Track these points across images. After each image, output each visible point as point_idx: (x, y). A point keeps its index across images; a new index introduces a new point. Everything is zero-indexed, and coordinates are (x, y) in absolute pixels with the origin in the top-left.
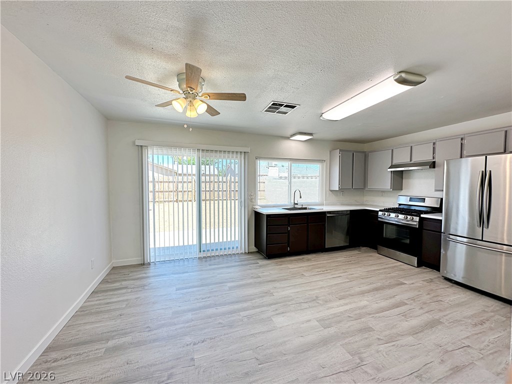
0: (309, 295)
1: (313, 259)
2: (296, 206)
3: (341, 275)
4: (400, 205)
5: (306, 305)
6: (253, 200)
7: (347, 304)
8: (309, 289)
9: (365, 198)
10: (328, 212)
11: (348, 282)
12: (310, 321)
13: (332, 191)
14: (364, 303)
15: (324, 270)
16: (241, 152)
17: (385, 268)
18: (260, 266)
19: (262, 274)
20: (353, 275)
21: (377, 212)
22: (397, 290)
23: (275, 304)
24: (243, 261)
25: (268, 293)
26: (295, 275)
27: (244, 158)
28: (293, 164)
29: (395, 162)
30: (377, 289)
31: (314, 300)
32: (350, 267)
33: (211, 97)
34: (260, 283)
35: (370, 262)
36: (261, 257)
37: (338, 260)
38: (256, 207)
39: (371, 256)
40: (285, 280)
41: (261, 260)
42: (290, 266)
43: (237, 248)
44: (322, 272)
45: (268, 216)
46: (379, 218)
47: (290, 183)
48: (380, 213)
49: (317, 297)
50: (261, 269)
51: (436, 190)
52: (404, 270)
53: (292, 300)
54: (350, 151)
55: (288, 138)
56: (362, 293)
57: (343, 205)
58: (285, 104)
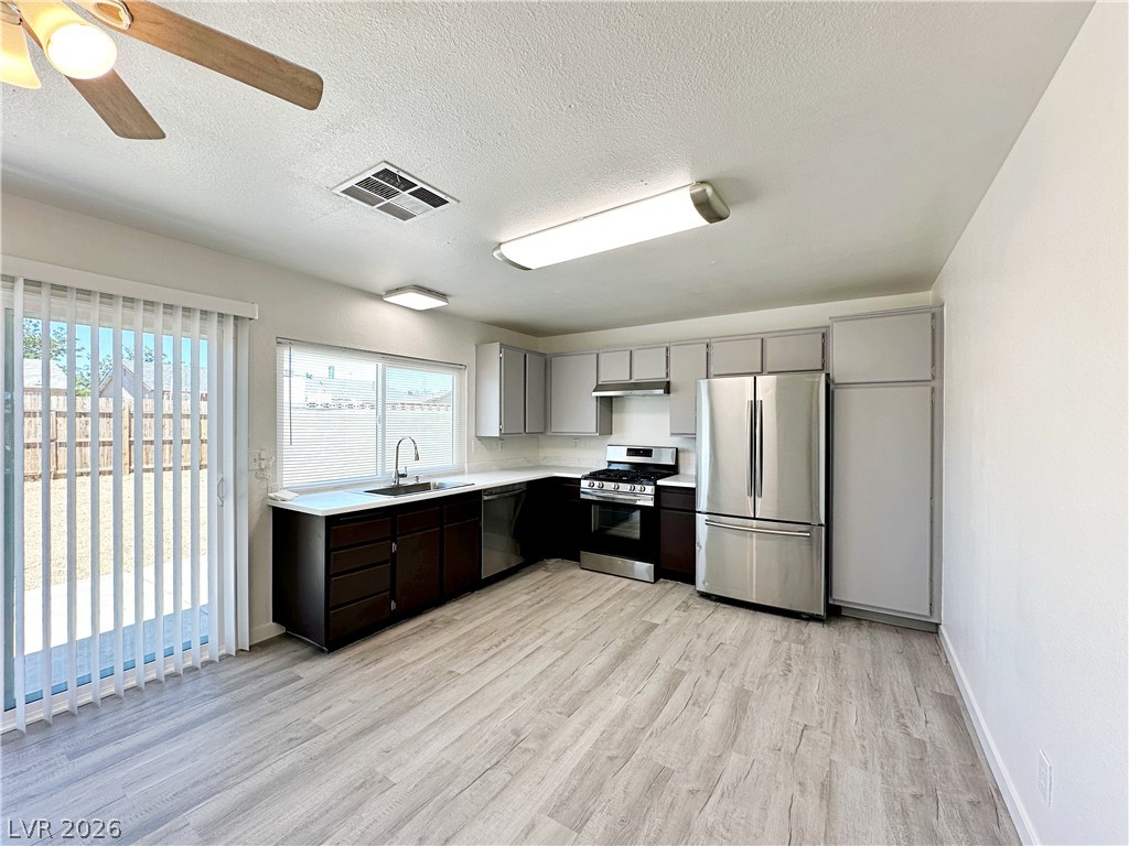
0: (494, 733)
1: (457, 618)
2: (403, 482)
3: (539, 642)
4: (610, 463)
5: (499, 776)
6: (269, 473)
7: (588, 723)
8: (487, 713)
9: (542, 453)
10: (485, 490)
11: (562, 657)
12: (533, 826)
13: (480, 438)
14: (619, 703)
15: (496, 641)
16: (221, 315)
17: (609, 600)
18: (312, 687)
19: (326, 714)
20: (563, 637)
21: (578, 481)
22: (651, 644)
23: (409, 817)
24: (237, 686)
25: (369, 785)
26: (430, 683)
27: (236, 338)
28: (388, 370)
29: (603, 379)
30: (622, 657)
31: (514, 745)
32: (549, 616)
33: (138, 24)
34: (329, 753)
35: (578, 591)
36: (306, 651)
37: (515, 603)
38: (281, 494)
39: (572, 577)
40: (409, 708)
41: (305, 664)
42: (407, 655)
43: (204, 642)
44: (495, 650)
45: (332, 521)
46: (583, 493)
47: (383, 419)
48: (584, 484)
49: (516, 733)
50: (317, 698)
51: (673, 434)
52: (638, 594)
53: (455, 775)
54: (519, 349)
55: (378, 297)
56: (603, 677)
57: (504, 469)
58: (420, 185)
